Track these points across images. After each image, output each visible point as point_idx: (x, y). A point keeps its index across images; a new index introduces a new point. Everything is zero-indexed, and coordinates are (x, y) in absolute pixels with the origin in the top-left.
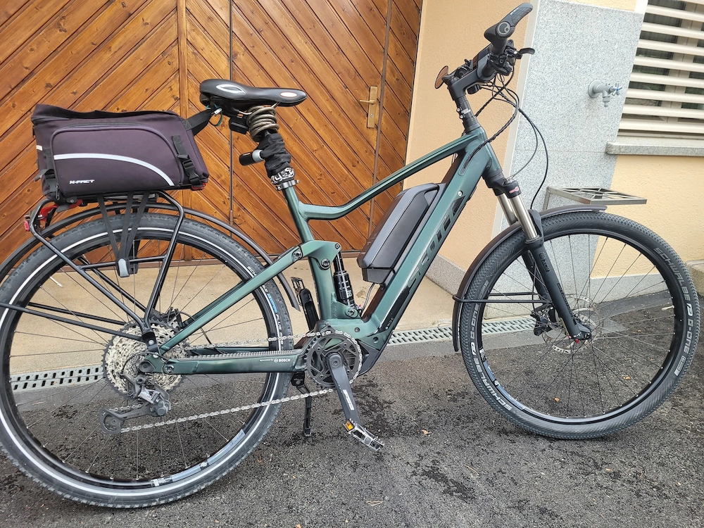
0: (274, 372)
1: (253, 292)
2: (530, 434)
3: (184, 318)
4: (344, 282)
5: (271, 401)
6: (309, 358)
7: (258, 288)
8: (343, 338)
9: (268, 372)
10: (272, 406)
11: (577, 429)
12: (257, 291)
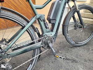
0: (35, 49)
1: (27, 30)
2: (75, 47)
3: (7, 40)
4: (46, 24)
5: (36, 56)
6: (43, 43)
7: (28, 29)
8: (49, 37)
9: (33, 50)
10: (36, 58)
11: (82, 44)
12: (28, 30)
